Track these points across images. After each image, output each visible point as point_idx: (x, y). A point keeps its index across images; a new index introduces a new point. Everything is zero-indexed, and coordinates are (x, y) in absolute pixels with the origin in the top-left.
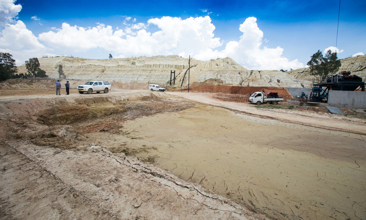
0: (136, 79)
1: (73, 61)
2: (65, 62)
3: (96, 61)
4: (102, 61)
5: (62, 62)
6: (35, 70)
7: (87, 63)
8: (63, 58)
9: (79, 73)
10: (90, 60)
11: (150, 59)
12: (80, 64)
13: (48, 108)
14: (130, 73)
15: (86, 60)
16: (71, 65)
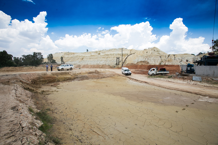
0: (99, 63)
1: (69, 54)
2: (65, 55)
3: (80, 54)
4: (83, 53)
5: (64, 55)
6: (51, 60)
7: (76, 55)
8: (64, 53)
9: (71, 61)
10: (77, 53)
11: (108, 51)
12: (72, 56)
13: (38, 77)
14: (96, 59)
15: (75, 53)
16: (68, 56)
